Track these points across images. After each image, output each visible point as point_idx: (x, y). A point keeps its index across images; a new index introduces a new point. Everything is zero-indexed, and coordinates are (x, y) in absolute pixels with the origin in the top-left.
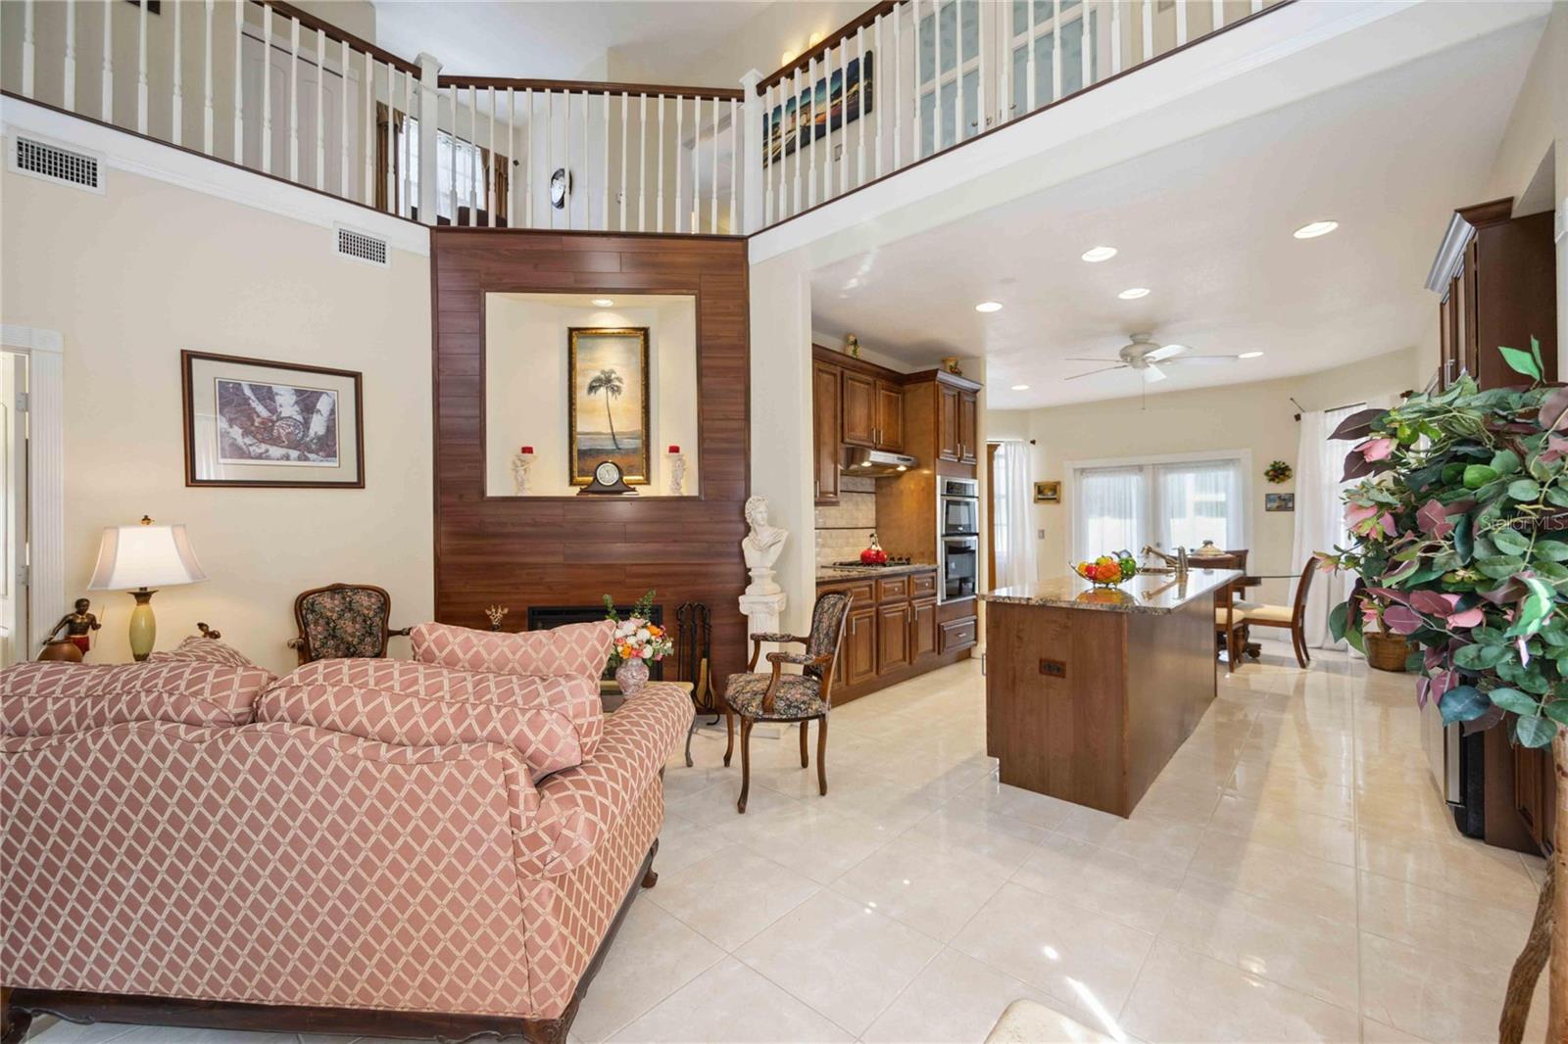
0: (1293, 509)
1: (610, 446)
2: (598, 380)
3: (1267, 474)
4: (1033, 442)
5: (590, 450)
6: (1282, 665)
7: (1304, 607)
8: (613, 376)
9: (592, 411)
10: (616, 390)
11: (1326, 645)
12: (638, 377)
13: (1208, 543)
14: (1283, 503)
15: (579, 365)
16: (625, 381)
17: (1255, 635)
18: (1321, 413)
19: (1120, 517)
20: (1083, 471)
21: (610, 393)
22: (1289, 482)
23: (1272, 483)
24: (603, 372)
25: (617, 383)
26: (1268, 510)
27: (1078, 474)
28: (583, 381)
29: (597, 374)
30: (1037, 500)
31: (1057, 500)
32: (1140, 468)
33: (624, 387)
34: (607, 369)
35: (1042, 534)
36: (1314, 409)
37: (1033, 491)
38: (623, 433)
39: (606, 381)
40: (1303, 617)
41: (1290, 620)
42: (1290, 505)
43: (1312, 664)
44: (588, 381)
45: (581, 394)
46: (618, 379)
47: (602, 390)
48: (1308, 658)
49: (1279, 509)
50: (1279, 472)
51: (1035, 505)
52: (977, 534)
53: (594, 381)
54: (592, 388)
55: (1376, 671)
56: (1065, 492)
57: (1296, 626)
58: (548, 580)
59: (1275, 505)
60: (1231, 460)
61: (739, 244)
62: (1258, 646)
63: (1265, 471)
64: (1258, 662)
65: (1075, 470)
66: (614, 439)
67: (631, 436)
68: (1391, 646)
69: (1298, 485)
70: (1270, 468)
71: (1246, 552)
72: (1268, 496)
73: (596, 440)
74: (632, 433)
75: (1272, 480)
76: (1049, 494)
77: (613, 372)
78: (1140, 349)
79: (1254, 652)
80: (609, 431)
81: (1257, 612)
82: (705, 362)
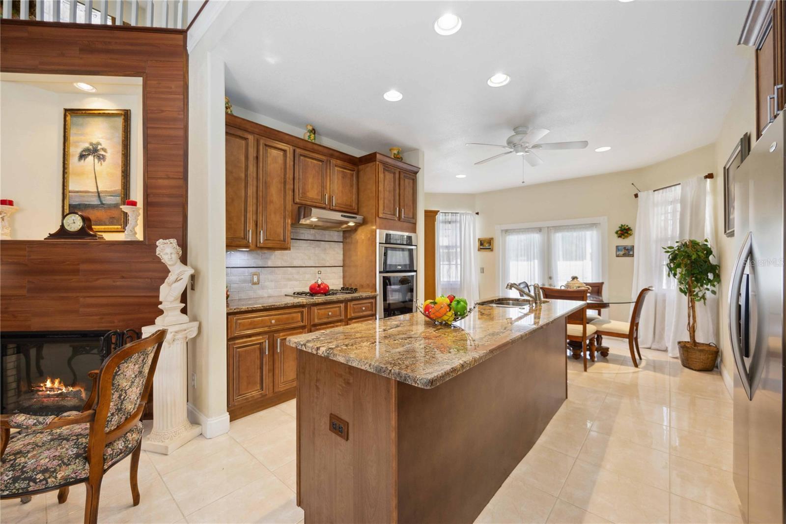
0: (633, 256)
1: (95, 201)
2: (87, 150)
3: (617, 233)
4: (477, 213)
5: (79, 205)
6: (622, 364)
7: (638, 324)
8: (99, 147)
9: (80, 174)
10: (101, 158)
11: (653, 347)
12: (119, 148)
13: (574, 278)
14: (627, 252)
15: (72, 138)
16: (109, 151)
17: (606, 342)
18: (651, 192)
19: (528, 260)
20: (506, 231)
21: (96, 160)
22: (630, 238)
23: (620, 238)
24: (91, 144)
25: (102, 153)
26: (618, 256)
27: (504, 233)
28: (75, 151)
29: (87, 145)
30: (480, 249)
31: (491, 249)
32: (540, 230)
33: (108, 155)
34: (94, 142)
35: (482, 270)
36: (647, 190)
37: (477, 244)
38: (106, 192)
39: (93, 151)
40: (637, 330)
41: (628, 333)
42: (631, 253)
43: (643, 364)
44: (79, 150)
45: (73, 161)
46: (104, 150)
47: (90, 158)
48: (641, 358)
49: (624, 255)
50: (624, 232)
51: (479, 253)
52: (416, 271)
53: (84, 151)
54: (82, 156)
55: (687, 370)
56: (496, 244)
57: (632, 337)
58: (11, 309)
59: (621, 253)
60: (595, 224)
61: (181, 37)
62: (607, 349)
63: (615, 231)
64: (607, 361)
65: (502, 231)
66: (99, 196)
67: (112, 194)
68: (698, 353)
69: (636, 240)
70: (619, 229)
71: (602, 283)
72: (617, 247)
73: (84, 197)
74: (115, 191)
75: (620, 237)
76: (487, 246)
77: (99, 144)
78: (519, 137)
79: (604, 353)
80: (96, 190)
81: (606, 327)
82: (150, 131)
